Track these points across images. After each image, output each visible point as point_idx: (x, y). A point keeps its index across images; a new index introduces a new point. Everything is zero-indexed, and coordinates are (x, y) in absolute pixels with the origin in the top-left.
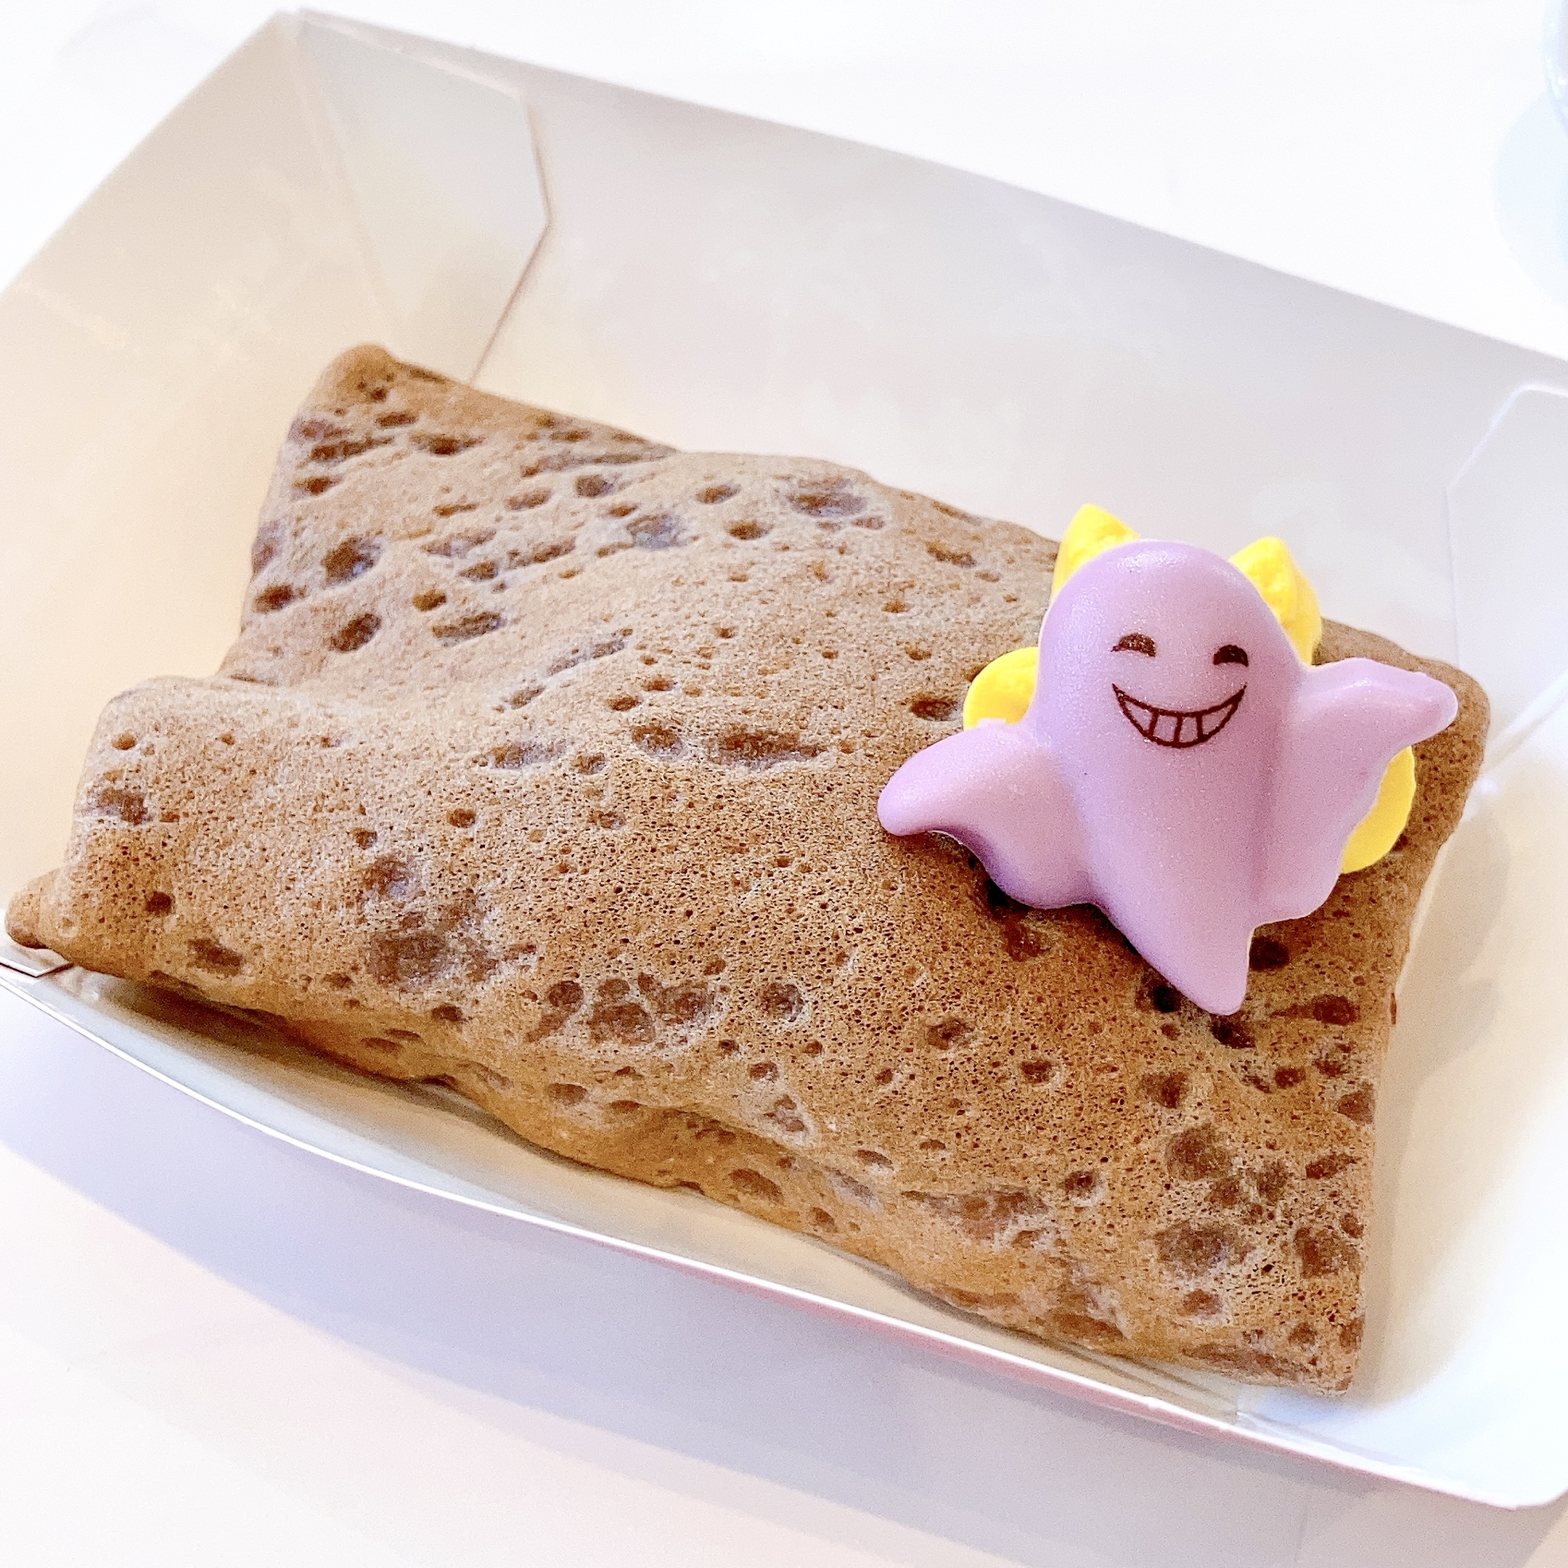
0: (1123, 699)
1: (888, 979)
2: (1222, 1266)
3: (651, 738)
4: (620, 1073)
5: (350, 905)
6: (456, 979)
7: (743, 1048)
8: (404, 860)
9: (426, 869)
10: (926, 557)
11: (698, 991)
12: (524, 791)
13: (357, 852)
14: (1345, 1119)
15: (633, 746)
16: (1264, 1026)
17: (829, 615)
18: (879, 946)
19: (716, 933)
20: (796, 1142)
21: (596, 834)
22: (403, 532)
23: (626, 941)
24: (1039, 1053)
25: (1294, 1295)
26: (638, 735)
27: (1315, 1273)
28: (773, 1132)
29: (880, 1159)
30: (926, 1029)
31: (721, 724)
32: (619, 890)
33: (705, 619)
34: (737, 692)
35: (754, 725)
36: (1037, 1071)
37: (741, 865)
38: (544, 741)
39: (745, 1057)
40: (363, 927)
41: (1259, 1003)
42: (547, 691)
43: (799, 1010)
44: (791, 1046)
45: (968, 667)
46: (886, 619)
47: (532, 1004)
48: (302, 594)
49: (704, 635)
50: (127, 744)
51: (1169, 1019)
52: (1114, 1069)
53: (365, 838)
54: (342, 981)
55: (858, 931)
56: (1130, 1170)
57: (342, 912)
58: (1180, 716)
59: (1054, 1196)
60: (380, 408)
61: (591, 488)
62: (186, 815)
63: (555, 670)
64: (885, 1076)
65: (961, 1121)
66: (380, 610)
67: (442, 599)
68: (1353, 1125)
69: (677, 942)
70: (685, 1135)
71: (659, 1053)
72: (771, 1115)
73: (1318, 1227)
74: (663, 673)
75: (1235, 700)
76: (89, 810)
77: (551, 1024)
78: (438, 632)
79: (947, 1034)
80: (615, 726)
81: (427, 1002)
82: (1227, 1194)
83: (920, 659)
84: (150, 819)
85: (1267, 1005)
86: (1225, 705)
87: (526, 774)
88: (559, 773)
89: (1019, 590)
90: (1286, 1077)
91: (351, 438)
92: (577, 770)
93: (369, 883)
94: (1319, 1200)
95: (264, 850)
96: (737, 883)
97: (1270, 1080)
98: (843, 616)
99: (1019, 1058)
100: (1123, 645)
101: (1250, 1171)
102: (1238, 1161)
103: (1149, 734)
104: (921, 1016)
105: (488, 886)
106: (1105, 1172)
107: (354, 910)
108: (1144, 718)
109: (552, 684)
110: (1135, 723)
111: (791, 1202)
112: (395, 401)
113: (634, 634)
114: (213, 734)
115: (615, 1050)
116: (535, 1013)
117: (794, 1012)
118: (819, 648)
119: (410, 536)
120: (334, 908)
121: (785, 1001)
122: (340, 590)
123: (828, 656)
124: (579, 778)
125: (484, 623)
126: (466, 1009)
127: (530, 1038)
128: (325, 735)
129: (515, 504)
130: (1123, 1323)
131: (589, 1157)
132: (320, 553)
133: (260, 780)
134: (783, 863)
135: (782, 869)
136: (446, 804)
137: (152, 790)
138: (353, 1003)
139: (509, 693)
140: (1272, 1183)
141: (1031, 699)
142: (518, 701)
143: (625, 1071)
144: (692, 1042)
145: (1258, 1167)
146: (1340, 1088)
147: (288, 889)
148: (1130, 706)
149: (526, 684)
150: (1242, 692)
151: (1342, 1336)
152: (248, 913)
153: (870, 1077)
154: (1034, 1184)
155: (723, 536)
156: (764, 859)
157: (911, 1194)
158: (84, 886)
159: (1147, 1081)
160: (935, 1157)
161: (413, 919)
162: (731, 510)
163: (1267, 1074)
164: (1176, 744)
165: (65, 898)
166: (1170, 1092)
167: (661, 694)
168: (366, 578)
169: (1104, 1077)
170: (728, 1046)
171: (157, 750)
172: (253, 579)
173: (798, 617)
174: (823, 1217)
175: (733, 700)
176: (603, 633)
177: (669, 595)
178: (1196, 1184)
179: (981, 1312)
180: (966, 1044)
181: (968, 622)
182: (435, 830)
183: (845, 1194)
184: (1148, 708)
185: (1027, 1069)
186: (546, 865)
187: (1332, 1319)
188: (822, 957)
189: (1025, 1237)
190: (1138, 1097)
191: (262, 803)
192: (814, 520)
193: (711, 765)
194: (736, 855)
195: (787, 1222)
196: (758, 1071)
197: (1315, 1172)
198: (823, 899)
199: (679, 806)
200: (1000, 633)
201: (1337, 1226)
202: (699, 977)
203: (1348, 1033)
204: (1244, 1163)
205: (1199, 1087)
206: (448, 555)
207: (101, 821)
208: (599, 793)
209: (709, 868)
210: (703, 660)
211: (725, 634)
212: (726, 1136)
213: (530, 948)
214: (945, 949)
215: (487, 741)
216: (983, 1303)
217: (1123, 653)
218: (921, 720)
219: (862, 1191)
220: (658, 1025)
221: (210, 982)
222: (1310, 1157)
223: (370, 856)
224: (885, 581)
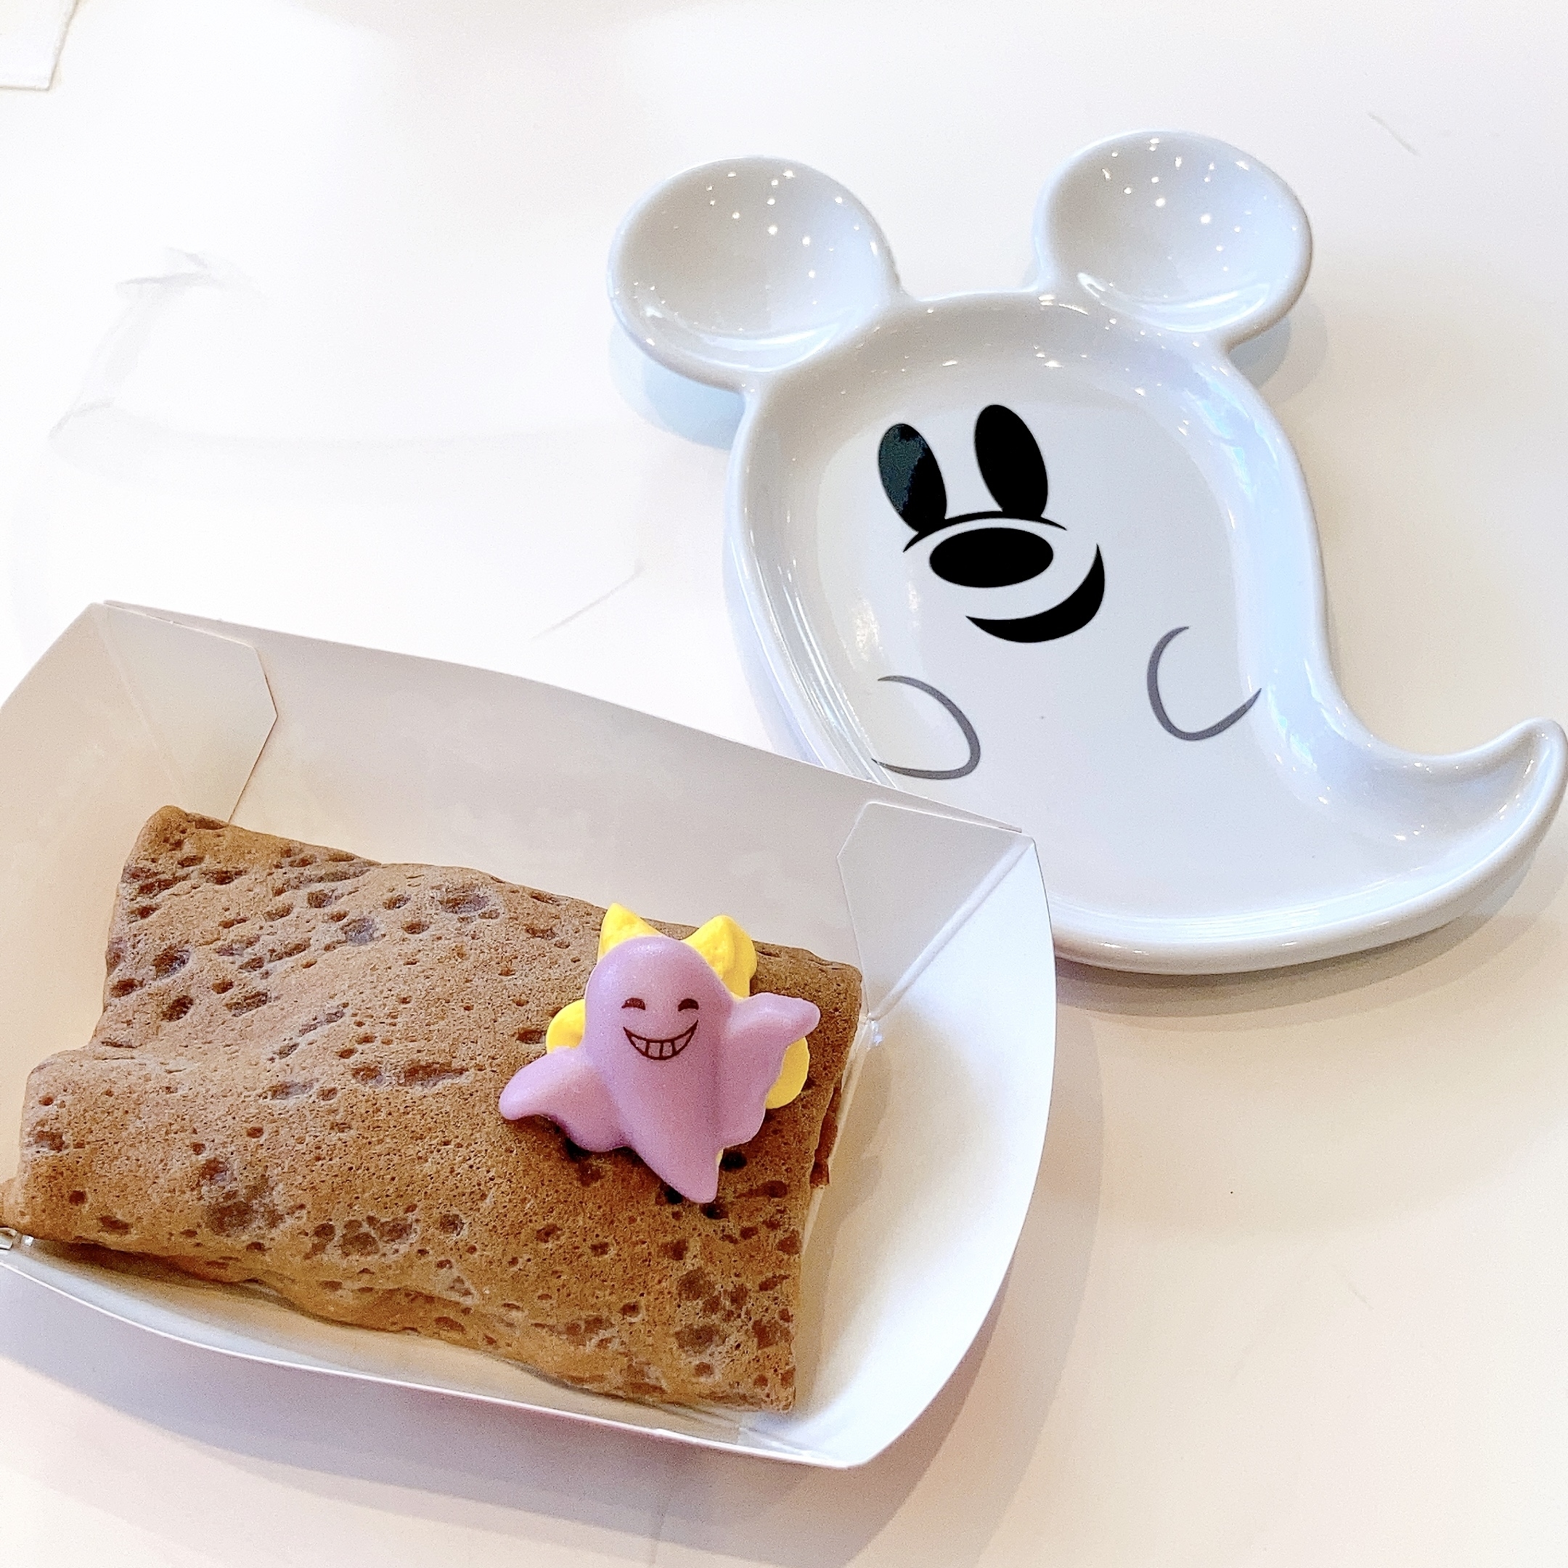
0: (630, 1035)
1: (510, 1206)
2: (712, 1348)
3: (364, 1074)
4: (361, 1272)
5: (193, 1190)
6: (260, 1228)
7: (431, 1252)
8: (223, 1160)
9: (236, 1165)
10: (524, 935)
11: (402, 1223)
12: (290, 1113)
13: (194, 1158)
14: (781, 1253)
15: (353, 1081)
16: (732, 1203)
17: (467, 981)
18: (505, 1187)
19: (410, 1188)
20: (467, 1301)
21: (334, 1137)
22: (201, 941)
23: (357, 1198)
24: (600, 1238)
25: (754, 1359)
26: (356, 1073)
27: (766, 1346)
28: (455, 1297)
29: (518, 1308)
30: (535, 1232)
31: (403, 1061)
32: (351, 1169)
33: (392, 993)
34: (414, 1038)
35: (424, 1059)
36: (600, 1249)
37: (421, 1148)
38: (300, 1080)
39: (432, 1258)
40: (202, 1202)
41: (730, 1191)
42: (300, 1047)
43: (461, 1229)
44: (459, 1249)
45: (550, 1008)
46: (501, 981)
47: (306, 1239)
48: (141, 984)
49: (391, 1003)
50: (47, 1102)
51: (676, 1209)
52: (644, 1243)
53: (198, 1148)
54: (190, 1234)
55: (492, 1179)
56: (657, 1299)
57: (188, 1195)
58: (662, 1042)
59: (616, 1318)
60: (179, 855)
61: (318, 901)
62: (89, 1143)
63: (303, 1032)
64: (514, 1262)
65: (560, 1282)
66: (193, 993)
67: (231, 984)
68: (786, 1257)
69: (387, 1196)
70: (404, 1302)
71: (383, 1259)
72: (453, 1287)
73: (765, 1320)
74: (368, 1032)
75: (692, 1030)
76: (29, 1145)
77: (318, 1249)
78: (229, 1007)
79: (547, 1233)
80: (341, 1069)
81: (243, 1242)
82: (713, 1306)
83: (522, 1005)
84: (66, 1148)
85: (735, 1192)
86: (687, 1032)
87: (291, 1102)
88: (310, 1101)
89: (581, 953)
90: (747, 1233)
91: (163, 877)
92: (321, 1098)
93: (203, 1176)
94: (766, 1303)
95: (138, 1160)
96: (420, 1158)
97: (737, 1236)
98: (476, 981)
99: (589, 1243)
100: (626, 1005)
101: (725, 1291)
102: (718, 1287)
103: (645, 1054)
104: (531, 1225)
105: (274, 1172)
106: (643, 1301)
107: (195, 1193)
108: (642, 1045)
109: (303, 1041)
110: (637, 1048)
111: (471, 1333)
112: (188, 849)
113: (350, 1006)
114: (100, 1090)
115: (357, 1260)
116: (308, 1242)
117: (459, 1229)
118: (461, 1004)
119: (207, 943)
120: (184, 1192)
121: (453, 1223)
122: (165, 982)
123: (467, 1009)
124: (323, 1103)
125: (259, 999)
126: (267, 1244)
127: (307, 1257)
128: (167, 1085)
129: (271, 916)
130: (664, 1384)
131: (348, 1320)
132: (150, 958)
133: (131, 1116)
134: (446, 1143)
135: (446, 1147)
136: (245, 1125)
137: (66, 1130)
138: (198, 1245)
139: (277, 1048)
140: (738, 1297)
141: (583, 1031)
142: (283, 1053)
143: (365, 1271)
144: (401, 1252)
145: (730, 1288)
146: (780, 1235)
147: (155, 1183)
148: (633, 1038)
149: (287, 1042)
150: (696, 1024)
151: (782, 1379)
152: (131, 1199)
153: (505, 1263)
154: (605, 1314)
155: (401, 933)
156: (434, 1142)
157: (537, 1325)
158: (32, 1192)
159: (665, 1246)
160: (546, 1304)
161: (231, 1195)
162: (405, 914)
163: (736, 1234)
164: (661, 1058)
165: (20, 1200)
166: (678, 1251)
167: (369, 1045)
168: (183, 971)
169: (638, 1248)
170: (422, 1252)
171: (67, 1104)
172: (109, 974)
173: (448, 985)
174: (491, 1341)
175: (411, 1045)
176: (332, 1006)
177: (369, 978)
178: (695, 1302)
179: (585, 1387)
180: (558, 1238)
181: (549, 980)
182: (239, 1141)
183: (502, 1328)
184: (644, 1039)
185: (594, 1248)
186: (307, 1157)
187: (776, 1371)
188: (472, 1196)
189: (603, 1343)
190: (658, 1257)
191: (133, 1131)
192: (456, 916)
193: (400, 1088)
194: (419, 1141)
195: (471, 1345)
196: (441, 1265)
197: (764, 1287)
198: (470, 1162)
199: (383, 1115)
200: (569, 984)
201: (776, 1316)
202: (401, 1214)
203: (784, 1202)
204: (722, 1287)
205: (694, 1246)
206: (232, 954)
207: (38, 1152)
208: (335, 1111)
209: (402, 1151)
210: (392, 1020)
211: (404, 1001)
212: (430, 1299)
213: (302, 1207)
214: (543, 1185)
215: (265, 1083)
216: (586, 1382)
217: (627, 1009)
218: (524, 1045)
219: (510, 1325)
220: (381, 1244)
221: (111, 1240)
222: (762, 1279)
223: (202, 1158)
224: (500, 956)
